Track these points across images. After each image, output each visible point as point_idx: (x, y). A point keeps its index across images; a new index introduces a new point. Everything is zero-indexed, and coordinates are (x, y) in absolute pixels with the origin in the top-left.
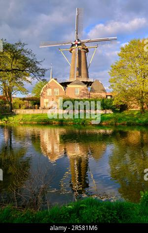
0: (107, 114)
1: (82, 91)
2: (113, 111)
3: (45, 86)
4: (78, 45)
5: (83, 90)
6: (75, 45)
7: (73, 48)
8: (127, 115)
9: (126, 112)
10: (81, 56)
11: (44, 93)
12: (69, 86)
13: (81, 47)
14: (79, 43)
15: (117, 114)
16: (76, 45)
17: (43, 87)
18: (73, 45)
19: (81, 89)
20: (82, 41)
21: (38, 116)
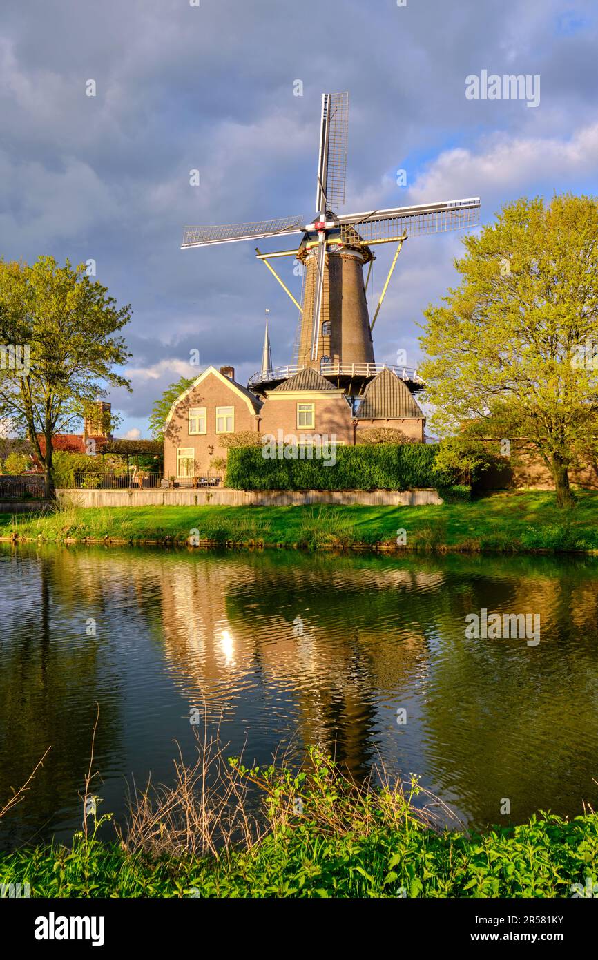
0: (419, 507)
1: (327, 416)
2: (441, 495)
3: (182, 397)
4: (328, 233)
5: (328, 410)
6: (315, 234)
7: (309, 245)
8: (497, 513)
9: (498, 501)
10: (340, 278)
11: (179, 422)
12: (273, 396)
13: (339, 241)
14: (330, 225)
15: (459, 508)
16: (321, 235)
17: (177, 403)
18: (308, 236)
19: (321, 408)
20: (342, 217)
21: (141, 514)
